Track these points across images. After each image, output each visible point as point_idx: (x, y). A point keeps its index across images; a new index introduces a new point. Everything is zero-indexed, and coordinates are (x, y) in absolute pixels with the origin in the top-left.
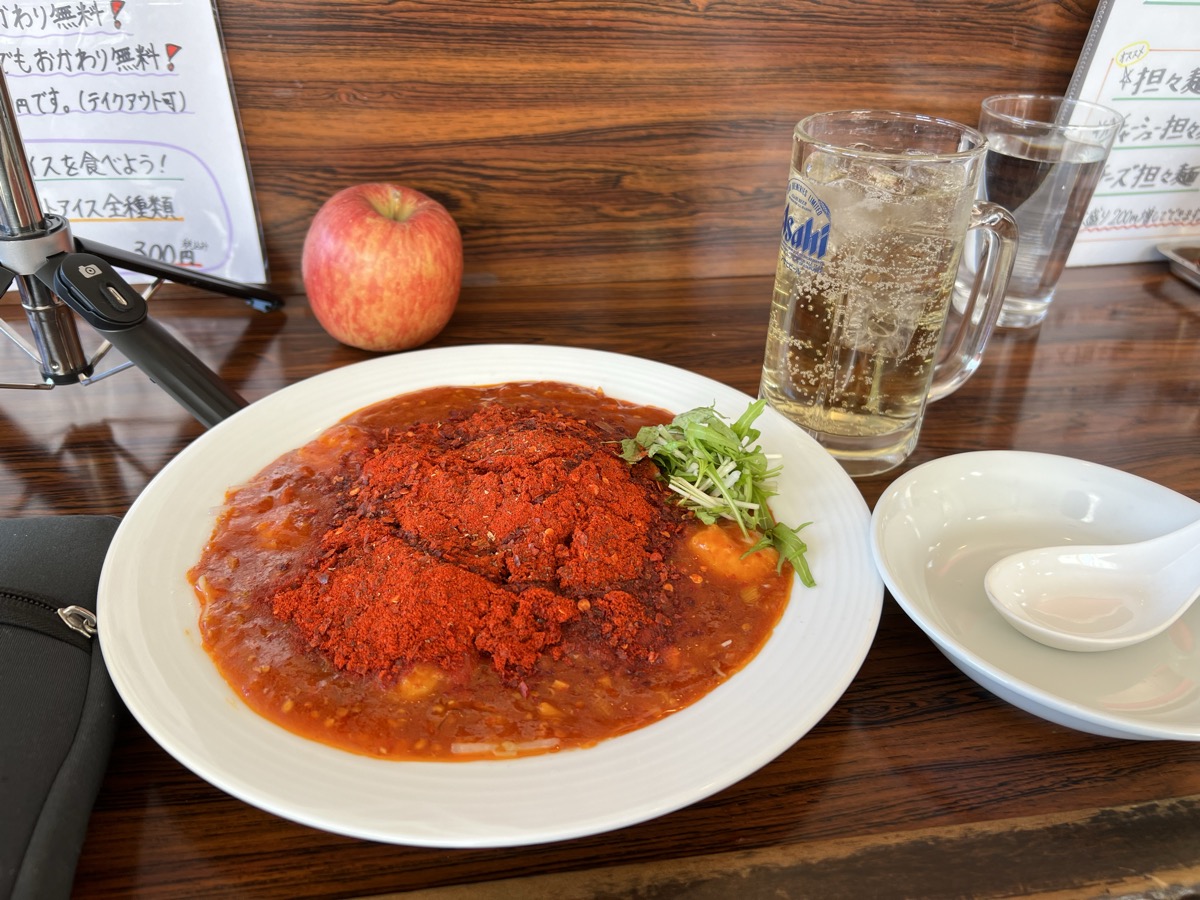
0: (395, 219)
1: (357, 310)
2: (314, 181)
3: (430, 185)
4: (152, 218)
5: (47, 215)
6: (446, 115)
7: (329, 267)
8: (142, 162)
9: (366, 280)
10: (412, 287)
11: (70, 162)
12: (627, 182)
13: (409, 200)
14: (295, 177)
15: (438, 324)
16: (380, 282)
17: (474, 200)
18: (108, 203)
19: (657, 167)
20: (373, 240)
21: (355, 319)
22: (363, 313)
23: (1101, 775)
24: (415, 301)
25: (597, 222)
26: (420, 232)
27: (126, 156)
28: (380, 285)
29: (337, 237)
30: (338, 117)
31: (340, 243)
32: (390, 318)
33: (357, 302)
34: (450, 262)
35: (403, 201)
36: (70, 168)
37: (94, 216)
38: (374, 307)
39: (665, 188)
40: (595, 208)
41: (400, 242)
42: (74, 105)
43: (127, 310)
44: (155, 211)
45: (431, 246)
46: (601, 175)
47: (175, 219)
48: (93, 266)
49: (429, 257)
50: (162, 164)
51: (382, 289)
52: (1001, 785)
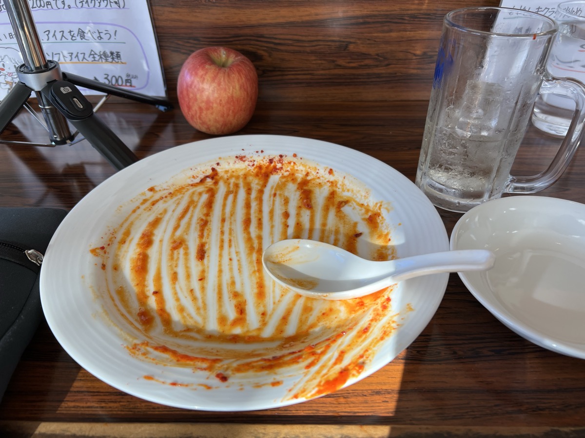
0: (223, 66)
1: (201, 113)
2: (189, 45)
3: (247, 48)
4: (112, 62)
5: (49, 61)
6: (256, 10)
7: (187, 91)
8: (106, 34)
9: (205, 98)
10: (228, 102)
11: (72, 33)
12: (351, 47)
13: (231, 56)
14: (179, 42)
15: (243, 122)
16: (212, 98)
17: (270, 56)
18: (91, 55)
19: (369, 40)
20: (208, 77)
21: (200, 118)
22: (203, 115)
23: (557, 407)
24: (230, 110)
25: (335, 69)
26: (233, 73)
27: (98, 31)
28: (212, 101)
29: (191, 75)
30: (200, 11)
31: (192, 78)
32: (217, 118)
33: (201, 109)
34: (249, 89)
35: (228, 57)
36: (73, 36)
37: (85, 61)
38: (209, 112)
39: (372, 51)
40: (334, 61)
41: (222, 79)
42: (73, 5)
43: (83, 110)
44: (113, 58)
45: (238, 81)
46: (337, 43)
47: (122, 63)
48: (68, 88)
49: (237, 87)
50: (115, 35)
51: (213, 103)
52: (496, 406)
